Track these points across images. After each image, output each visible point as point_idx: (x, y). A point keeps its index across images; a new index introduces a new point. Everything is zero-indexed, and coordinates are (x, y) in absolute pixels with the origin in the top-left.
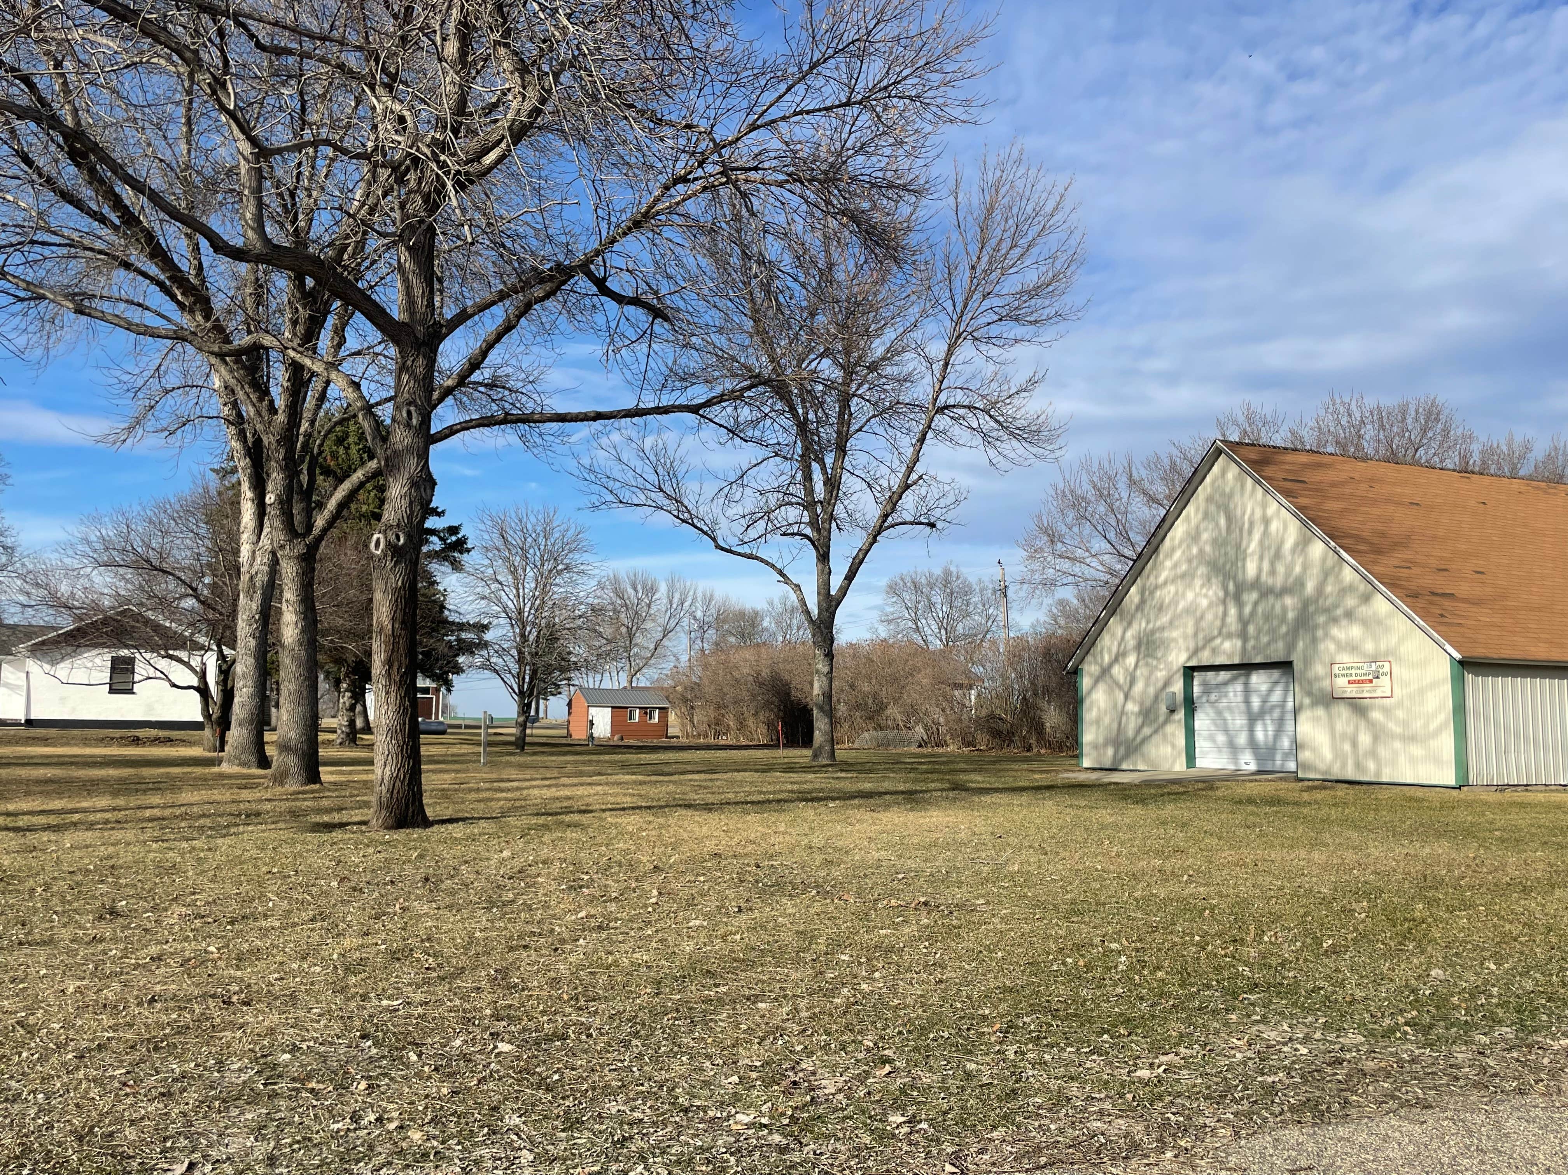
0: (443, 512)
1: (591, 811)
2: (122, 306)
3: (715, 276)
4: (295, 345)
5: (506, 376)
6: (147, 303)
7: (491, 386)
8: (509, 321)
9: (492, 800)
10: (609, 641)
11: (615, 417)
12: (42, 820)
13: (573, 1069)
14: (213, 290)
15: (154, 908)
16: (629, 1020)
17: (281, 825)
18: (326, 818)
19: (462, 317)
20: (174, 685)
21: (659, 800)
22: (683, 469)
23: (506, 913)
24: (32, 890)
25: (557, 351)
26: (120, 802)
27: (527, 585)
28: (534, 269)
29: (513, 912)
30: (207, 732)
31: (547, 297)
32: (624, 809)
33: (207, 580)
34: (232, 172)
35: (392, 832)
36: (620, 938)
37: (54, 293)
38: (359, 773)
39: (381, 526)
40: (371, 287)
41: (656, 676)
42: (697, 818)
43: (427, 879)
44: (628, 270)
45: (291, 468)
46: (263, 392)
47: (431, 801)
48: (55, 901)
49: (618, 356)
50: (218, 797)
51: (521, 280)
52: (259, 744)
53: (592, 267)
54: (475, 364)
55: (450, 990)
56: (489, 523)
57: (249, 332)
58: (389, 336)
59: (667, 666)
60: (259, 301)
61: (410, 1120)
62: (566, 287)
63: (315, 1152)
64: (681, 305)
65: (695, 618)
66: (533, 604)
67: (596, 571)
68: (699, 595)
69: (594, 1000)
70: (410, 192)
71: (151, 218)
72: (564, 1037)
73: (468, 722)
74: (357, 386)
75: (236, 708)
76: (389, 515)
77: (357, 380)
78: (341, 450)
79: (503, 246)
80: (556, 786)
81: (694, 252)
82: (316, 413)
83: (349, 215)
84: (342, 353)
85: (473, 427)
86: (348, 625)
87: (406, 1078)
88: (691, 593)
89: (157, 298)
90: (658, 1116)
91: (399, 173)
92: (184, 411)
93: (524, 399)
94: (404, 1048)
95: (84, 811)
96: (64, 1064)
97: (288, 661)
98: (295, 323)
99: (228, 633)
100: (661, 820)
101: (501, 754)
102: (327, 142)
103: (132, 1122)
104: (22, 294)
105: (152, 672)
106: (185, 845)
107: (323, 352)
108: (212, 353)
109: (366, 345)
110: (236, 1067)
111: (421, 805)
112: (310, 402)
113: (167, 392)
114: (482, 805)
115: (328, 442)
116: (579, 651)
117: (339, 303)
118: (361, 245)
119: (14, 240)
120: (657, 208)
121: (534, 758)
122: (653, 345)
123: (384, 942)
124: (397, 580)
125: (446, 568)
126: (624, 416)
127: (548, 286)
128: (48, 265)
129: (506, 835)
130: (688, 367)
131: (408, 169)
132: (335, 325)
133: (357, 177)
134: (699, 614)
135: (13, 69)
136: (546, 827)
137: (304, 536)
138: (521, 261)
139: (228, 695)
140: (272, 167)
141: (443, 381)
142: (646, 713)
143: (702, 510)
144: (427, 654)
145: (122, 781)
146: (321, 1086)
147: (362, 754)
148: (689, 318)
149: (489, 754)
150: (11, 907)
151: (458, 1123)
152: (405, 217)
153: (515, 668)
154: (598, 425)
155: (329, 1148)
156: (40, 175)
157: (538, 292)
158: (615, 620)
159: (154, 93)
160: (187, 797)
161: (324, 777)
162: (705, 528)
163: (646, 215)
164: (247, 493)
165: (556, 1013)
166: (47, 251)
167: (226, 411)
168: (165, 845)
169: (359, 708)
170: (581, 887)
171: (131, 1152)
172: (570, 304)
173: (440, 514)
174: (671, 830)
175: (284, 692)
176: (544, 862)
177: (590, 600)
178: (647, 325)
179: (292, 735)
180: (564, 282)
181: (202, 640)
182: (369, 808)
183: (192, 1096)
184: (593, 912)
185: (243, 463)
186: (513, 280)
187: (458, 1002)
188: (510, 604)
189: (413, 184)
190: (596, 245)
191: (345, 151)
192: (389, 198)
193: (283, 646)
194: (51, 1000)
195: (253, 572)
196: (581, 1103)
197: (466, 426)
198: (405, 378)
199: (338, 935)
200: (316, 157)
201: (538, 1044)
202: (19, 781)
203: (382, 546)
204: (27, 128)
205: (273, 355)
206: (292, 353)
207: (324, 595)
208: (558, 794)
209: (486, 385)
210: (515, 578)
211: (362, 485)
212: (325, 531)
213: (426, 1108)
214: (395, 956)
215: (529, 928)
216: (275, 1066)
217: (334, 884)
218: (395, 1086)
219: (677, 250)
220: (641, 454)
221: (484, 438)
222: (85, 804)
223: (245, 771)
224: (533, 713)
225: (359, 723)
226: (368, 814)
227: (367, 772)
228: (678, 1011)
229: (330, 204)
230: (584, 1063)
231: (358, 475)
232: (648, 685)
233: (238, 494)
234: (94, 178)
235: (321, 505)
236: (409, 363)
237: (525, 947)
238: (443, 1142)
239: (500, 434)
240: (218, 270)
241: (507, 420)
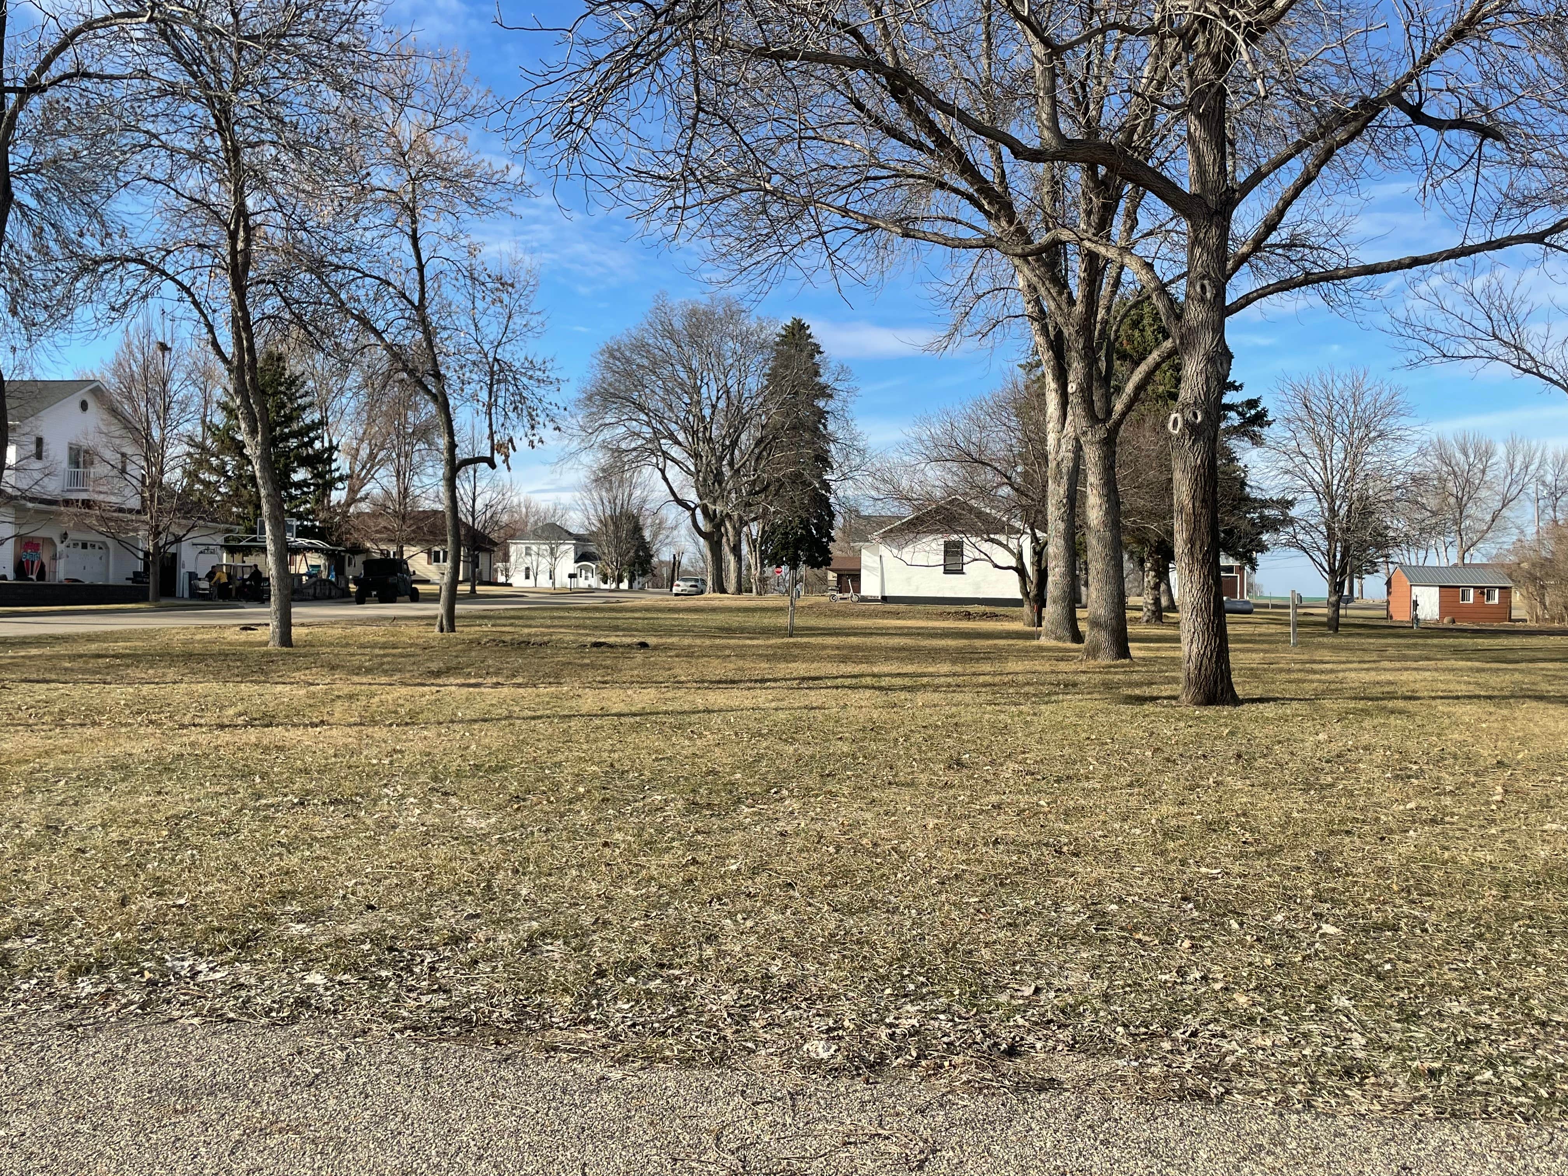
0: (1241, 386)
1: (1418, 698)
2: (939, 223)
3: (1562, 75)
4: (1090, 235)
5: (1306, 233)
6: (960, 218)
7: (1290, 246)
8: (1309, 172)
9: (1304, 681)
10: (1434, 514)
11: (1435, 260)
12: (898, 681)
13: (1407, 962)
14: (1014, 194)
15: (992, 763)
16: (1472, 921)
17: (1096, 696)
18: (1137, 692)
19: (1258, 177)
20: (996, 566)
21: (1502, 689)
22: (1525, 309)
23: (1324, 797)
24: (896, 740)
25: (1364, 196)
26: (958, 668)
27: (1334, 457)
28: (1336, 110)
29: (1332, 796)
30: (1026, 609)
31: (1351, 138)
32: (1458, 698)
33: (1019, 469)
34: (1028, 76)
35: (1202, 708)
36: (1458, 834)
37: (885, 222)
38: (1166, 649)
39: (1178, 405)
40: (1162, 164)
41: (1494, 552)
42: (1551, 712)
43: (1239, 756)
44: (1448, 90)
45: (1090, 356)
46: (1062, 285)
47: (1239, 680)
48: (914, 750)
49: (1438, 190)
50: (1040, 668)
51: (1321, 126)
52: (1072, 621)
53: (1404, 95)
54: (1271, 226)
55: (1268, 866)
56: (1292, 393)
57: (1048, 230)
58: (1180, 211)
59: (1509, 540)
60: (1055, 196)
61: (1236, 983)
62: (1374, 123)
63: (1145, 997)
64: (1518, 117)
65: (1544, 483)
66: (1342, 476)
67: (1416, 436)
68: (1550, 457)
69: (1429, 895)
70: (1199, 56)
71: (959, 136)
72: (1395, 929)
73: (1274, 602)
74: (1150, 267)
75: (1050, 586)
76: (1186, 394)
77: (1149, 261)
78: (1137, 333)
79: (1300, 92)
80: (1376, 669)
81: (1533, 52)
82: (1111, 300)
83: (1138, 94)
84: (1135, 235)
85: (1271, 293)
86: (1149, 505)
87: (1228, 943)
88: (1538, 454)
89: (968, 212)
90: (1509, 1024)
91: (1186, 38)
92: (993, 314)
93: (1327, 255)
94: (1225, 915)
95: (931, 675)
96: (930, 887)
97: (1094, 542)
98: (1089, 213)
99: (1040, 517)
100: (1505, 712)
101: (1312, 635)
102: (1115, 26)
103: (987, 945)
104: (861, 227)
105: (977, 555)
106: (1013, 709)
107: (1116, 238)
108: (1016, 255)
109: (1158, 223)
110: (1070, 909)
111: (1230, 684)
112: (1106, 289)
113: (979, 297)
114: (1294, 686)
115: (1123, 327)
116: (1398, 525)
117: (1130, 186)
118: (1150, 123)
119: (852, 180)
120: (1483, 10)
121: (1350, 640)
122: (1482, 170)
123: (1200, 812)
124: (1195, 458)
125: (1246, 443)
126: (1447, 258)
127: (1352, 127)
128: (880, 196)
129: (1322, 717)
130: (1530, 190)
131: (1196, 33)
132: (1127, 209)
133: (1144, 53)
134: (1549, 479)
135: (845, 25)
136: (1366, 712)
137: (1104, 421)
138: (1319, 105)
139: (1042, 575)
140: (1064, 64)
141: (1236, 249)
142: (1483, 593)
143: (1551, 356)
144: (1229, 533)
145: (959, 650)
146: (1147, 939)
147: (1169, 632)
148: (1529, 131)
149: (1300, 634)
150: (881, 752)
151: (1283, 995)
152: (1194, 83)
153: (1324, 545)
154: (1415, 271)
155: (1158, 996)
156: (870, 117)
157: (1340, 134)
158: (1442, 490)
159: (958, 17)
160: (1012, 666)
161: (1133, 653)
162: (1555, 377)
163: (1471, 22)
164: (1051, 384)
165: (1385, 903)
166: (878, 185)
167: (1030, 308)
168: (997, 708)
169: (1163, 587)
170: (1409, 777)
171: (987, 969)
172: (1377, 142)
173: (1236, 389)
174: (1519, 724)
175: (1092, 572)
176: (1366, 748)
177: (1409, 469)
178: (1473, 149)
179: (1101, 612)
180: (1372, 118)
181: (1018, 524)
182: (1178, 683)
183: (1034, 929)
184: (1424, 804)
185: (1046, 356)
186: (1313, 126)
187: (1277, 879)
188: (1316, 477)
189: (1201, 47)
190: (1409, 69)
191: (1131, 31)
192: (1178, 68)
193: (1089, 528)
194: (916, 832)
195: (1059, 459)
196: (1417, 997)
197: (1263, 293)
198: (1198, 251)
199: (1155, 802)
200: (1105, 42)
201: (1367, 931)
202: (879, 648)
203: (1180, 425)
204: (857, 76)
205: (1070, 247)
206: (1087, 244)
207: (1125, 478)
208: (1379, 678)
209: (1284, 247)
210: (1322, 450)
211: (1158, 366)
212: (1124, 414)
213: (1250, 974)
214: (1210, 827)
215: (1351, 814)
216: (1104, 914)
217: (1149, 753)
218: (1219, 950)
219: (1512, 54)
220: (1470, 298)
221: (1284, 303)
222: (931, 670)
223: (1060, 644)
224: (1346, 593)
225: (1164, 602)
226: (1177, 689)
227: (1175, 649)
228: (1531, 918)
229: (1120, 88)
230: (1419, 957)
231: (1154, 357)
232: (1485, 561)
233: (1043, 386)
234: (913, 111)
235: (1119, 390)
236: (1202, 235)
237: (1348, 833)
238: (1269, 1010)
239: (1301, 296)
240: (1019, 174)
241: (1309, 280)
